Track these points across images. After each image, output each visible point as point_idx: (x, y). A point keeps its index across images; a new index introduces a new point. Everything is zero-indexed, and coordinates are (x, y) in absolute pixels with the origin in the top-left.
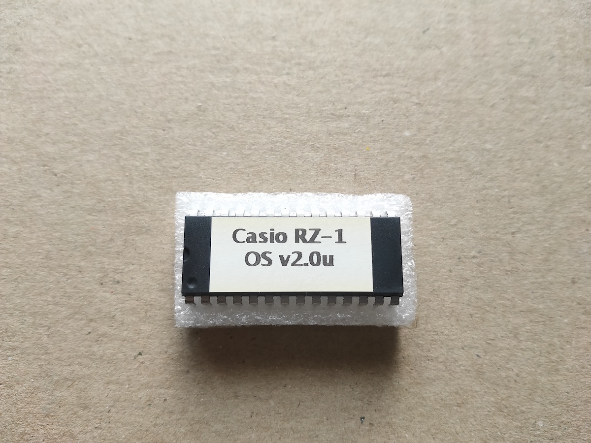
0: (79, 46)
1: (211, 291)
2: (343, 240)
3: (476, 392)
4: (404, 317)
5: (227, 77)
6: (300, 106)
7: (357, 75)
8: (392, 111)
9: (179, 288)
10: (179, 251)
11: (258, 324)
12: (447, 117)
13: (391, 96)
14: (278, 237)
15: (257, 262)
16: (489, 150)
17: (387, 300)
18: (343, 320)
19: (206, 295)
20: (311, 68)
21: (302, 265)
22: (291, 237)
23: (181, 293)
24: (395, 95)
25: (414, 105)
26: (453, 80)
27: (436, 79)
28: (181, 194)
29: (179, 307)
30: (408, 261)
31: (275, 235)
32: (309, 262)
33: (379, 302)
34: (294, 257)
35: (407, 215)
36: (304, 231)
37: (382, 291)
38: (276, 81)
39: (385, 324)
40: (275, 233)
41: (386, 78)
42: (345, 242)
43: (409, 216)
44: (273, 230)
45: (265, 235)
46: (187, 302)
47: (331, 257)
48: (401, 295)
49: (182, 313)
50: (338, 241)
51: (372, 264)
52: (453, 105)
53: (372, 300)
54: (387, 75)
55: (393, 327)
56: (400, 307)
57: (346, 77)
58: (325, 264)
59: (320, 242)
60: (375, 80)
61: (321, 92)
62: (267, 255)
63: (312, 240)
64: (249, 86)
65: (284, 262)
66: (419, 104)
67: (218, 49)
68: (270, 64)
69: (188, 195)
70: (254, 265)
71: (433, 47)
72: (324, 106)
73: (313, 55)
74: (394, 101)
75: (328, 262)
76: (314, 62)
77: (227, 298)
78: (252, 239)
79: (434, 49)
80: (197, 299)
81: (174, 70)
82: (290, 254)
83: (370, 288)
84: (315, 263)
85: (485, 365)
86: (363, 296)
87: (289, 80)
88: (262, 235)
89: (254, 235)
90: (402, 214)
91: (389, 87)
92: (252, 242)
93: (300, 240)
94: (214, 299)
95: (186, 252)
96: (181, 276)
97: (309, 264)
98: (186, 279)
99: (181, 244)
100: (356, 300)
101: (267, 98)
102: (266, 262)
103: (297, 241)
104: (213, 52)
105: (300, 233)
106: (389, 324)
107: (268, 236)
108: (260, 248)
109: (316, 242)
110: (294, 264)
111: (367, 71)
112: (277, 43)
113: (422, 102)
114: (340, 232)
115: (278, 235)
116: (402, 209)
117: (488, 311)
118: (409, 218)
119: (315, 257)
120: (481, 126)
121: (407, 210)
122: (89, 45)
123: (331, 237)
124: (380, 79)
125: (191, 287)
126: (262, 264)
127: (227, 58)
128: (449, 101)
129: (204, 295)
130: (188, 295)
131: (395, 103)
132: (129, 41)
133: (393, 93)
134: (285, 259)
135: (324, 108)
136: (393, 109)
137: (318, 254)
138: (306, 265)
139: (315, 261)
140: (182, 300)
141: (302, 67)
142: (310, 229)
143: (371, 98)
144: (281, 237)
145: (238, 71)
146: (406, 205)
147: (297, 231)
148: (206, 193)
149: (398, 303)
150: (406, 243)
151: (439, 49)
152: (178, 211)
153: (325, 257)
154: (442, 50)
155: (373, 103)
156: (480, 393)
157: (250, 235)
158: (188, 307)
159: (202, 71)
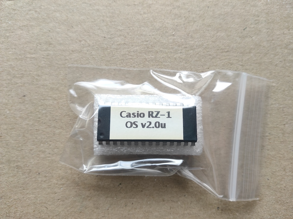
0: (80, 41)
1: (110, 139)
2: (170, 117)
3: (267, 195)
4: (197, 151)
5: (152, 55)
6: (187, 68)
7: (213, 52)
8: (230, 69)
9: (96, 137)
10: (96, 121)
11: (131, 154)
12: (255, 71)
13: (229, 62)
14: (140, 115)
15: (131, 126)
16: (274, 86)
17: (190, 143)
18: (170, 152)
19: (108, 141)
20: (191, 49)
21: (151, 128)
22: (147, 115)
23: (96, 140)
24: (231, 61)
25: (240, 66)
26: (258, 53)
27: (250, 52)
28: (97, 95)
29: (96, 146)
30: (200, 126)
31: (139, 114)
32: (154, 126)
33: (186, 144)
34: (148, 124)
35: (199, 105)
36: (152, 112)
37: (187, 139)
38: (175, 56)
39: (189, 154)
40: (139, 113)
41: (227, 53)
42: (171, 117)
43: (200, 106)
44: (138, 112)
45: (135, 114)
46: (99, 144)
47: (165, 124)
48: (196, 141)
49: (97, 149)
50: (168, 117)
51: (183, 127)
52: (258, 65)
53: (183, 143)
54: (227, 51)
55: (193, 155)
56: (196, 147)
57: (208, 53)
58: (162, 127)
59: (160, 117)
60: (222, 54)
61: (197, 61)
62: (136, 123)
63: (156, 117)
64: (163, 59)
65: (143, 126)
66: (242, 65)
67: (147, 41)
68: (172, 48)
69: (100, 96)
70: (130, 127)
71: (248, 37)
72: (198, 68)
73: (192, 42)
74: (231, 64)
75: (163, 126)
76: (193, 46)
77: (117, 142)
78: (129, 116)
79: (249, 38)
80: (104, 143)
81: (127, 53)
82: (146, 122)
83: (182, 138)
84: (157, 127)
85: (271, 183)
86: (179, 141)
87: (181, 56)
88: (133, 114)
89: (130, 114)
90: (197, 105)
91: (228, 57)
92: (129, 117)
93: (151, 116)
94: (111, 143)
95: (99, 121)
96: (97, 132)
97: (155, 127)
98: (99, 133)
99: (97, 118)
100: (175, 143)
101: (171, 65)
102: (135, 126)
103: (149, 117)
104: (145, 43)
105: (151, 113)
106: (190, 154)
107: (136, 114)
108: (132, 120)
109: (158, 117)
110: (148, 127)
111: (218, 50)
112: (175, 37)
113: (244, 65)
114: (169, 113)
115: (141, 114)
116: (197, 102)
117: (272, 160)
118: (201, 107)
119: (157, 124)
120: (271, 75)
121: (200, 103)
122: (85, 40)
123: (165, 115)
124: (224, 54)
125: (102, 137)
126: (133, 127)
127: (152, 46)
128: (256, 63)
129: (107, 141)
130: (100, 140)
131: (232, 65)
132: (104, 38)
133: (231, 60)
134: (144, 125)
135: (198, 69)
136: (230, 68)
137: (159, 123)
138: (153, 127)
139: (157, 126)
140: (97, 143)
141: (187, 49)
142: (155, 112)
143: (220, 63)
144: (142, 115)
145: (157, 52)
146: (199, 100)
147: (149, 112)
148: (108, 95)
149: (194, 145)
150: (199, 117)
151: (252, 38)
152: (95, 103)
153: (162, 124)
154: (253, 38)
155: (221, 65)
156: (269, 195)
157: (128, 114)
158: (100, 146)
159: (140, 53)
